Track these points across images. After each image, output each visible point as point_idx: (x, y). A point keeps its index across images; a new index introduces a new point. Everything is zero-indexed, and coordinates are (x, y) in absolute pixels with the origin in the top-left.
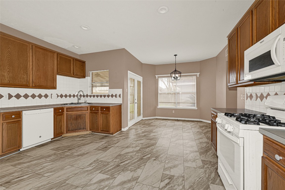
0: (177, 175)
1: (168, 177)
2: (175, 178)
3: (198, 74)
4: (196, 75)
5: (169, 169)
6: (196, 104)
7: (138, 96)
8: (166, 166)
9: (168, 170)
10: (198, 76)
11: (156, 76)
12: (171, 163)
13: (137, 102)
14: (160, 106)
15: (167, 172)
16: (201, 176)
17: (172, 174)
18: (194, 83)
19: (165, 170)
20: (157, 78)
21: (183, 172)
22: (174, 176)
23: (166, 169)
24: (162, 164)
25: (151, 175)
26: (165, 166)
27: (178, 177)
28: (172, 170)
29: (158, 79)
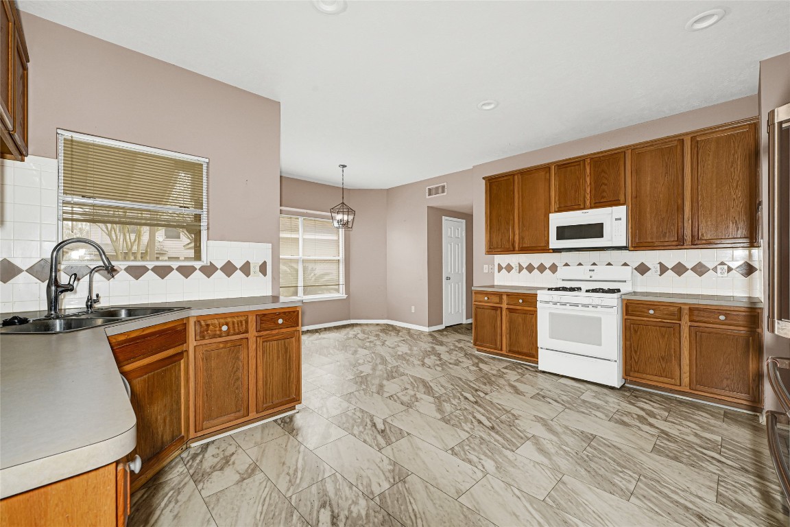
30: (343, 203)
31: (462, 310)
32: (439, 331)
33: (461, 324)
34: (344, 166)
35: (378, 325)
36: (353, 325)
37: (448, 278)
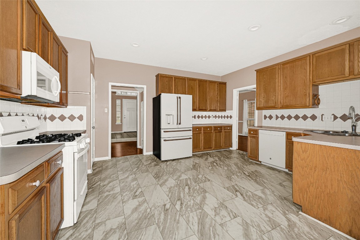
0: (130, 201)
1: (138, 196)
2: (131, 198)
5: (141, 204)
8: (145, 204)
9: (142, 201)
12: (143, 212)
15: (141, 199)
16: (103, 211)
17: (135, 200)
19: (144, 200)
21: (124, 207)
22: (133, 199)
23: (144, 202)
24: (152, 205)
25: (153, 191)
26: (147, 204)
27: (128, 200)
28: (138, 204)
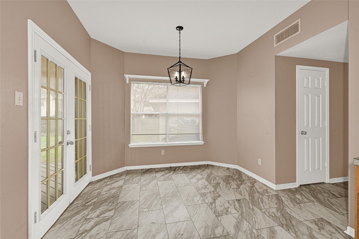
3: (206, 81)
4: (202, 84)
6: (201, 136)
7: (76, 120)
10: (205, 86)
11: (127, 76)
13: (73, 139)
14: (135, 143)
18: (197, 101)
20: (127, 82)
29: (130, 84)
30: (180, 62)
31: (324, 168)
32: (290, 190)
33: (323, 183)
34: (180, 28)
35: (228, 169)
36: (207, 166)
37: (303, 133)
